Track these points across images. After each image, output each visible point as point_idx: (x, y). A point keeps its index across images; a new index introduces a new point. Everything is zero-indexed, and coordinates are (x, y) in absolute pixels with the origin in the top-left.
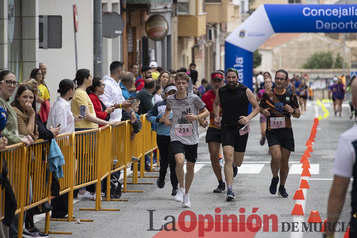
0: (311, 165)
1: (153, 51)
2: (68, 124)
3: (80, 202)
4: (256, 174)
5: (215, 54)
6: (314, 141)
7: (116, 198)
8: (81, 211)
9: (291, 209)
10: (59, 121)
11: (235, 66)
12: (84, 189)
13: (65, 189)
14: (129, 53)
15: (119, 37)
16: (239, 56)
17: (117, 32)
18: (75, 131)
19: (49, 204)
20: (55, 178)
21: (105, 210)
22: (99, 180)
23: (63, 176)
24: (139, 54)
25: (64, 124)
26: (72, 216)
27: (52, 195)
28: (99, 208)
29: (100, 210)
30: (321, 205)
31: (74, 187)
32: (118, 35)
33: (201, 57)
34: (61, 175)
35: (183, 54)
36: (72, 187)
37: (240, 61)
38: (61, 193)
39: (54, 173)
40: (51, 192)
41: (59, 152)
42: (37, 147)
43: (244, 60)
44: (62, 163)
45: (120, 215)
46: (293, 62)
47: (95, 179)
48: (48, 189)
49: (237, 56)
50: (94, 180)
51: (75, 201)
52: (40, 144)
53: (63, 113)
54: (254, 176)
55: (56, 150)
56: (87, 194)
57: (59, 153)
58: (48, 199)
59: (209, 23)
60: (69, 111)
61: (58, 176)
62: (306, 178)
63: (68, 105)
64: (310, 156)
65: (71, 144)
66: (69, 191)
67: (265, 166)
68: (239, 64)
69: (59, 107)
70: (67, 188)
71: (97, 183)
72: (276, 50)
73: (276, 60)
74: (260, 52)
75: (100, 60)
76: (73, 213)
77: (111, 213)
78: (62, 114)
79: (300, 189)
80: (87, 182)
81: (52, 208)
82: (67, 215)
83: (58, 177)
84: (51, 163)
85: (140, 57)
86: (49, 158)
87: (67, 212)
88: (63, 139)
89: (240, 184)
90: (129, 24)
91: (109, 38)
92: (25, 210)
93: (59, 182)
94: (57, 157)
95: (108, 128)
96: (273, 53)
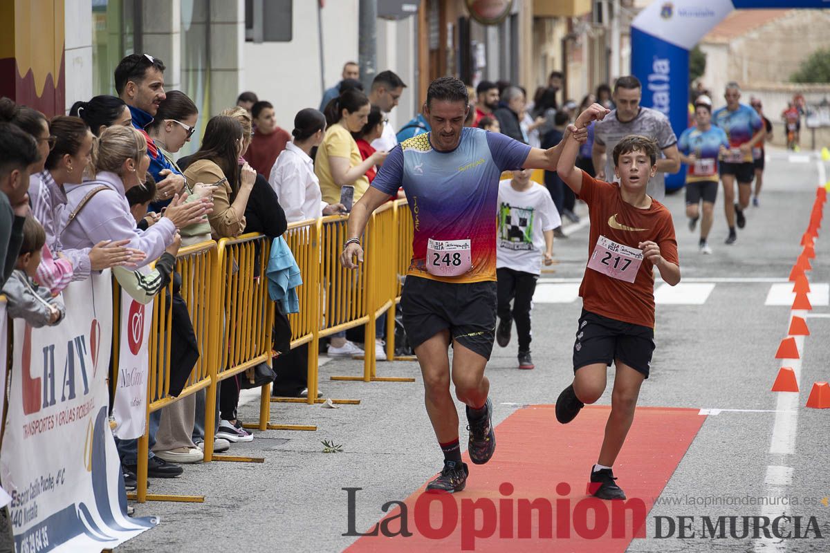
0: (812, 286)
1: (481, 46)
2: (308, 199)
3: (332, 364)
4: (697, 306)
5: (609, 53)
6: (816, 235)
7: (406, 354)
8: (335, 383)
9: (773, 378)
10: (288, 192)
11: (652, 78)
12: (343, 336)
13: (302, 336)
14: (431, 52)
15: (412, 18)
16: (661, 58)
17: (406, 8)
18: (324, 215)
19: (269, 368)
20: (281, 312)
21: (385, 380)
22: (372, 316)
23: (298, 309)
24: (451, 54)
25: (299, 200)
26: (315, 391)
27: (275, 348)
28: (372, 375)
29: (373, 379)
31: (320, 332)
32: (409, 13)
33: (581, 60)
34: (295, 307)
35: (543, 52)
36: (317, 332)
37: (662, 67)
38: (294, 344)
39: (279, 304)
40: (272, 341)
41: (289, 259)
42: (244, 250)
43: (671, 66)
44: (296, 283)
45: (416, 390)
46: (772, 69)
47: (363, 314)
48: (267, 336)
49: (655, 57)
50: (361, 316)
51: (321, 361)
52: (250, 242)
53: (297, 178)
54: (693, 310)
55: (283, 256)
56: (349, 347)
57: (290, 262)
58: (267, 357)
60: (310, 173)
61: (288, 309)
62: (802, 314)
63: (307, 162)
64: (809, 268)
65: (314, 244)
66: (309, 340)
67: (715, 288)
68: (660, 73)
69: (289, 164)
70: (306, 334)
71: (368, 323)
72: (737, 44)
73: (736, 64)
74: (704, 49)
75: (372, 66)
76: (319, 386)
77: (397, 385)
78: (295, 178)
79: (789, 337)
80: (346, 321)
81: (275, 375)
82: (306, 391)
83: (289, 312)
84: (275, 283)
85: (454, 60)
86: (269, 271)
87: (304, 384)
88: (297, 232)
89: (663, 326)
91: (390, 19)
92: (219, 380)
93: (289, 322)
94: (286, 269)
96: (730, 52)
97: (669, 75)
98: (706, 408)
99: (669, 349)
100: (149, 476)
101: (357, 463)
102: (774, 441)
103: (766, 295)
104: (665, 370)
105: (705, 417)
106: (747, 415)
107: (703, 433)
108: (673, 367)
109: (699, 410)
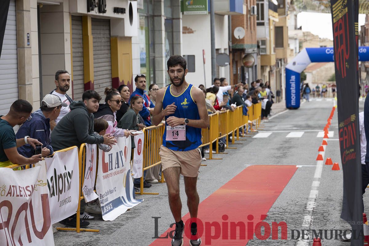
0: (329, 132)
1: (247, 73)
4: (299, 138)
5: (281, 75)
6: (331, 119)
7: (221, 152)
9: (316, 157)
11: (290, 80)
14: (234, 75)
15: (228, 66)
16: (293, 75)
17: (226, 63)
21: (215, 159)
24: (239, 75)
28: (211, 158)
30: (333, 154)
32: (227, 65)
33: (274, 76)
35: (263, 74)
37: (293, 78)
45: (222, 162)
46: (323, 78)
59: (278, 59)
62: (326, 140)
64: (329, 127)
67: (304, 133)
72: (314, 72)
73: (314, 77)
74: (306, 74)
77: (217, 160)
79: (322, 145)
85: (240, 77)
90: (233, 60)
91: (222, 66)
95: (217, 114)
96: (312, 74)
97: (296, 79)
98: (298, 165)
99: (290, 149)
100: (144, 188)
101: (202, 182)
102: (315, 174)
103: (317, 135)
104: (289, 155)
105: (298, 168)
106: (309, 167)
107: (297, 172)
108: (291, 154)
109: (296, 166)
